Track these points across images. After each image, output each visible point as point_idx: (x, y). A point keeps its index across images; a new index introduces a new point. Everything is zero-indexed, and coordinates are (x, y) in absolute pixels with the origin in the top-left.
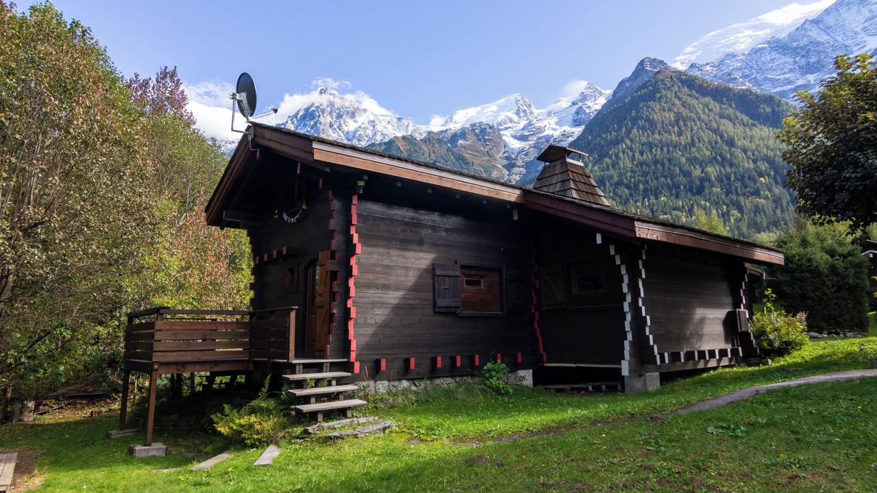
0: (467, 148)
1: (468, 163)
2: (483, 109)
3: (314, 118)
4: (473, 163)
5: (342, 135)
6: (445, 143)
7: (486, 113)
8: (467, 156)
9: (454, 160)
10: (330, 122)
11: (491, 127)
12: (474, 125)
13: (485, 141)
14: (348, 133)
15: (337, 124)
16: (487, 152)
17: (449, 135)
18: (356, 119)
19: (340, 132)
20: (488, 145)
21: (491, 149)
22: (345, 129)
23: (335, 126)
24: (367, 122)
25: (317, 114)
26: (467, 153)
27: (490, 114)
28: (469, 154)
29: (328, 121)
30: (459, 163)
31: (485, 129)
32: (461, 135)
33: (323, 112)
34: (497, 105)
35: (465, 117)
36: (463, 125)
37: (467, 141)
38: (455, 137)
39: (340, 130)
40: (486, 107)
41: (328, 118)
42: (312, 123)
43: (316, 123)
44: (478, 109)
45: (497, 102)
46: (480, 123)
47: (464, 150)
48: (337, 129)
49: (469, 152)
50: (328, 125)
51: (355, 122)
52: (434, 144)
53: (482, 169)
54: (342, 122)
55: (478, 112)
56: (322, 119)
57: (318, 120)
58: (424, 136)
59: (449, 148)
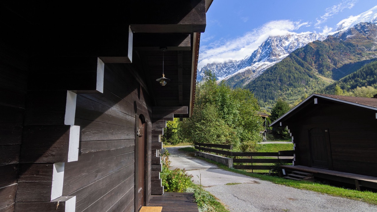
0: (353, 38)
1: (354, 46)
2: (362, 15)
3: (269, 44)
4: (357, 45)
5: (283, 48)
6: (338, 39)
7: (364, 17)
8: (353, 42)
9: (345, 46)
10: (277, 44)
11: (368, 24)
12: (357, 25)
13: (365, 32)
14: (285, 47)
15: (280, 44)
16: (367, 37)
17: (341, 34)
18: (288, 40)
19: (282, 48)
20: (367, 33)
21: (370, 35)
22: (284, 45)
23: (279, 46)
24: (294, 40)
25: (271, 43)
26: (353, 41)
27: (367, 17)
28: (355, 41)
29: (276, 44)
30: (348, 47)
31: (364, 25)
32: (348, 33)
33: (273, 41)
34: (372, 11)
35: (350, 23)
36: (349, 27)
37: (352, 35)
38: (344, 35)
39: (281, 46)
40: (364, 14)
41: (275, 43)
42: (269, 47)
43: (270, 46)
44: (359, 16)
45: (372, 9)
46: (360, 23)
47: (351, 40)
48: (280, 47)
49: (354, 40)
50: (276, 46)
51: (288, 41)
52: (331, 41)
53: (364, 47)
54: (282, 43)
55: (358, 18)
56: (273, 44)
57: (271, 45)
58: (325, 39)
59: (341, 41)
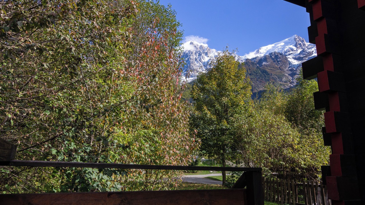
0: (268, 66)
1: (268, 74)
2: (275, 45)
3: (188, 57)
4: (271, 74)
5: (202, 64)
6: (256, 64)
7: (277, 47)
8: (268, 70)
9: (261, 73)
10: (196, 58)
11: (281, 54)
12: (271, 53)
13: (278, 62)
14: (204, 63)
15: (199, 59)
16: (279, 67)
17: (257, 60)
18: (208, 55)
19: (201, 63)
20: (279, 64)
21: (281, 66)
22: (203, 61)
23: (198, 60)
24: (214, 57)
25: (189, 55)
26: (268, 69)
27: (280, 47)
28: (269, 69)
29: (195, 58)
30: (264, 74)
31: (277, 55)
32: (264, 60)
33: (192, 53)
34: (284, 42)
35: (266, 50)
36: (265, 54)
37: (267, 63)
38: (261, 61)
39: (200, 61)
40: (278, 44)
41: (194, 56)
42: (187, 59)
43: (188, 59)
44: (273, 45)
45: (284, 41)
46: (274, 52)
47: (266, 67)
48: (199, 61)
49: (269, 68)
50: (194, 60)
51: (208, 57)
52: (249, 65)
53: (276, 77)
54: (201, 57)
55: (273, 47)
56: (191, 57)
57: (190, 57)
58: (244, 61)
59: (258, 67)
